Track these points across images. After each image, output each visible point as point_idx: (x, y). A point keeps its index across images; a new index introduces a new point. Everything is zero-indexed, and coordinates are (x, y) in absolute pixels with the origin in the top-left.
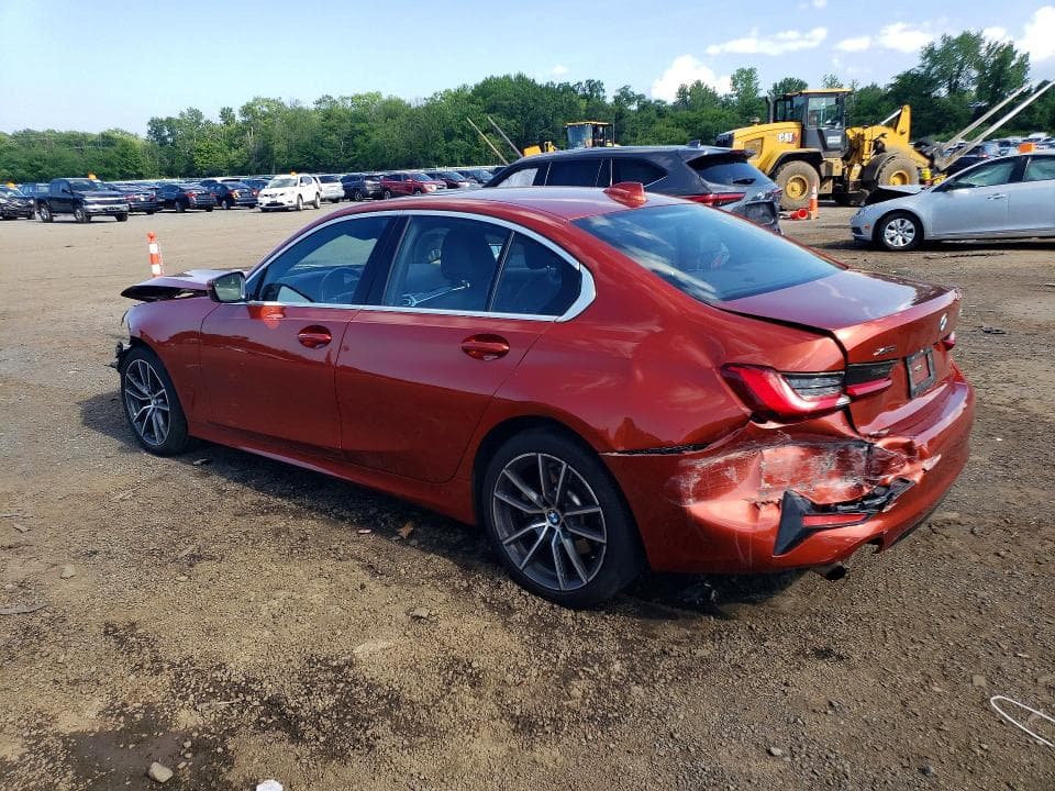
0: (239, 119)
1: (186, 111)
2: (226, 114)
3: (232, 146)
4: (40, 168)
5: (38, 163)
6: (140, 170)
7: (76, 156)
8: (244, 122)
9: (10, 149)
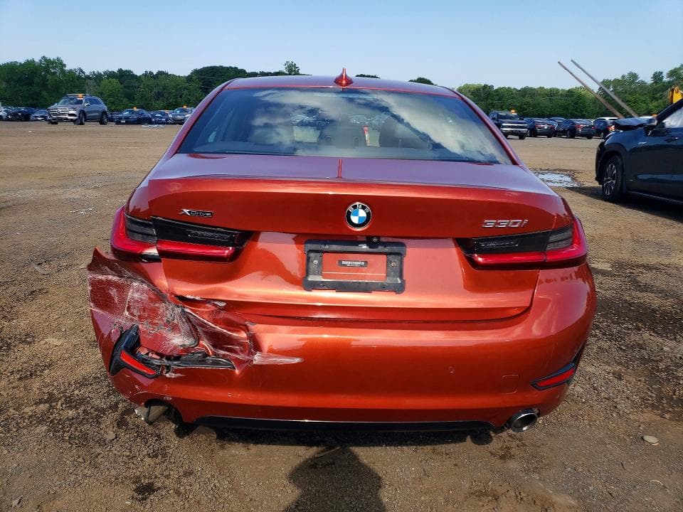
0: (666, 79)
1: (626, 74)
2: (657, 76)
3: (654, 99)
4: (526, 109)
5: (525, 106)
6: (584, 113)
7: (548, 103)
8: (669, 82)
9: (513, 98)
